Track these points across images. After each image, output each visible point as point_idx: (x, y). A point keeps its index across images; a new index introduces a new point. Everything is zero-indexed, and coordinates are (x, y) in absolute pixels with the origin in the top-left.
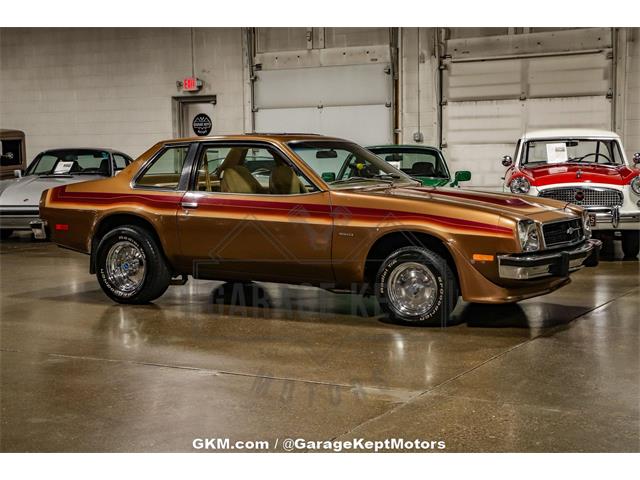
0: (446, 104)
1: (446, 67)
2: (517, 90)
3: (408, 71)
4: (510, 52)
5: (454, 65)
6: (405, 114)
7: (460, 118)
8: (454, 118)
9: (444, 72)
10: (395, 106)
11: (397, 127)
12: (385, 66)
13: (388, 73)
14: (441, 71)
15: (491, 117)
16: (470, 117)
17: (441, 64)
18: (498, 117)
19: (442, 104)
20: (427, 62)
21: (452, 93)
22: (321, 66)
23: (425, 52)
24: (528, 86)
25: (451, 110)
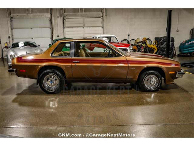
0: (65, 28)
1: (65, 19)
2: (82, 25)
3: (55, 20)
4: (80, 16)
5: (66, 19)
6: (54, 31)
7: (68, 31)
8: (67, 31)
9: (64, 20)
10: (52, 28)
11: (52, 33)
12: (49, 19)
13: (50, 20)
14: (63, 20)
15: (76, 31)
16: (71, 31)
17: (63, 19)
18: (78, 31)
19: (64, 28)
20: (59, 18)
21: (67, 25)
22: (31, 18)
23: (59, 16)
24: (85, 24)
25: (66, 29)
